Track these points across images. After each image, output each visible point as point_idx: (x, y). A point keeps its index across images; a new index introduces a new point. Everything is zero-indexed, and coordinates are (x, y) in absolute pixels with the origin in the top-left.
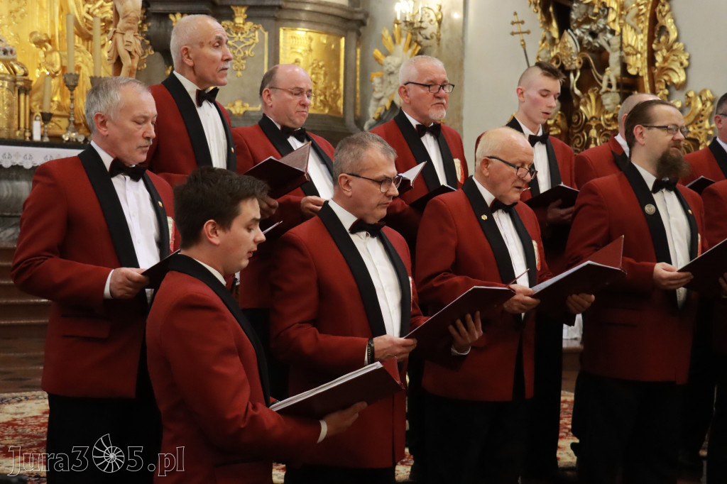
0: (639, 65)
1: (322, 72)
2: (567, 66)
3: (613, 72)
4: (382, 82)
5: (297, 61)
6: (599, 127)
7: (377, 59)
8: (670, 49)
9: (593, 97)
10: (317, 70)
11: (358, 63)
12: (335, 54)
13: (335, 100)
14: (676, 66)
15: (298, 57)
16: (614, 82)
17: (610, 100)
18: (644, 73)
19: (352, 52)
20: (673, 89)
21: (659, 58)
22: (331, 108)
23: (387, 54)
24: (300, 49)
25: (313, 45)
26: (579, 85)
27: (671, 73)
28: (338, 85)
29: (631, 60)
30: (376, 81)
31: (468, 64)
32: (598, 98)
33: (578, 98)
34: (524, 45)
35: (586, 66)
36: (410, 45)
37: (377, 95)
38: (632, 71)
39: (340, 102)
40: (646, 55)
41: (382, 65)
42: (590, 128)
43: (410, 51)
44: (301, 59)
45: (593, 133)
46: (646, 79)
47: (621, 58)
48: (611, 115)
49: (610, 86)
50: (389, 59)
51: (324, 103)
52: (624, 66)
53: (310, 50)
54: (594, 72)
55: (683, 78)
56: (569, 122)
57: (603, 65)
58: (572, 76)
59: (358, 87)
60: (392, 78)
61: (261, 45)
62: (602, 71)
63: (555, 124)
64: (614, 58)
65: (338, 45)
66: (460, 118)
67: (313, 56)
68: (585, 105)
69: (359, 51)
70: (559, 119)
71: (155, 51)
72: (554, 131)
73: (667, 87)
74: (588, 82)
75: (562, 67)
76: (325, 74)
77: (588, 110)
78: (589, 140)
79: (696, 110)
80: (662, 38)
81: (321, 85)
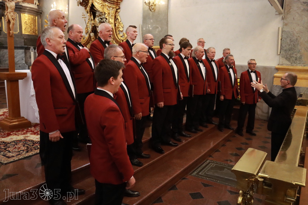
7: (46, 22)
8: (119, 23)
10: (31, 24)
12: (35, 20)
13: (36, 31)
14: (121, 27)
15: (26, 20)
18: (114, 28)
19: (39, 20)
20: (120, 32)
21: (117, 25)
22: (35, 33)
27: (120, 28)
28: (36, 28)
30: (46, 27)
34: (85, 20)
39: (37, 32)
40: (114, 24)
44: (27, 21)
46: (114, 29)
51: (33, 32)
53: (29, 19)
55: (122, 30)
56: (96, 38)
63: (93, 38)
65: (36, 18)
70: (94, 37)
72: (93, 40)
73: (119, 31)
75: (95, 25)
76: (33, 25)
79: (126, 37)
80: (117, 21)
81: (32, 27)
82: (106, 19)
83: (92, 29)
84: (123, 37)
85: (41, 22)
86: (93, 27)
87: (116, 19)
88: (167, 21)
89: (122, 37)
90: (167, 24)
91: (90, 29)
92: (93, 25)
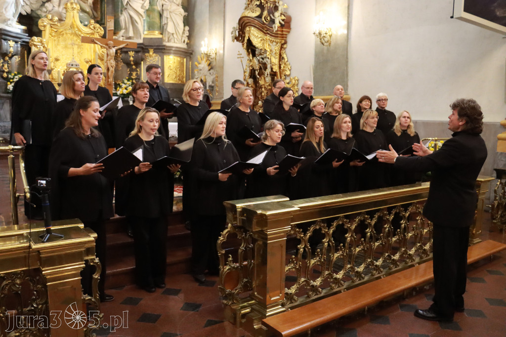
0: (276, 68)
1: (178, 70)
2: (255, 68)
3: (268, 71)
4: (198, 73)
5: (170, 66)
6: (265, 88)
7: (196, 65)
8: (285, 64)
9: (263, 78)
11: (190, 66)
12: (182, 64)
13: (183, 79)
14: (287, 69)
16: (269, 74)
17: (268, 79)
18: (278, 71)
19: (188, 63)
20: (286, 76)
21: (282, 66)
22: (181, 81)
23: (199, 64)
24: (171, 62)
25: (175, 61)
26: (259, 74)
27: (286, 71)
28: (184, 74)
29: (274, 67)
30: (196, 72)
31: (226, 67)
32: (264, 78)
33: (258, 78)
34: (242, 62)
35: (260, 68)
36: (207, 61)
37: (196, 77)
38: (274, 70)
40: (278, 65)
41: (198, 67)
42: (262, 88)
43: (207, 63)
44: (172, 66)
45: (263, 89)
46: (278, 73)
47: (271, 66)
48: (268, 84)
49: (268, 75)
50: (200, 65)
51: (179, 80)
52: (272, 69)
53: (174, 62)
54: (263, 70)
55: (289, 73)
56: (256, 86)
57: (266, 68)
58: (256, 72)
59: (190, 74)
60: (201, 72)
61: (158, 61)
62: (265, 70)
64: (269, 66)
65: (183, 61)
66: (223, 84)
67: (176, 64)
68: (261, 80)
69: (190, 63)
70: (253, 85)
71: (124, 63)
74: (261, 74)
75: (253, 68)
76: (179, 70)
77: (261, 82)
78: (262, 91)
79: (293, 83)
80: (283, 61)
81: (178, 74)
82: (268, 58)
83: (250, 73)
84: (290, 83)
85: (191, 65)
86: (252, 70)
87: (281, 58)
88: (347, 58)
89: (288, 83)
90: (347, 62)
91: (247, 74)
92: (251, 68)
